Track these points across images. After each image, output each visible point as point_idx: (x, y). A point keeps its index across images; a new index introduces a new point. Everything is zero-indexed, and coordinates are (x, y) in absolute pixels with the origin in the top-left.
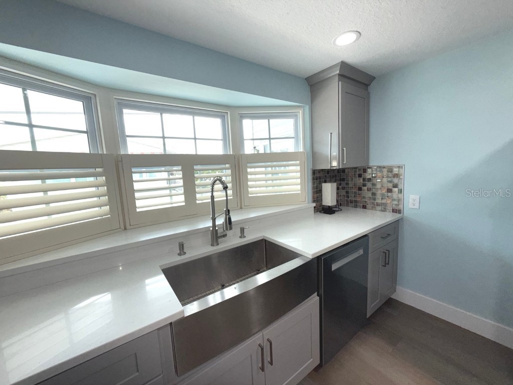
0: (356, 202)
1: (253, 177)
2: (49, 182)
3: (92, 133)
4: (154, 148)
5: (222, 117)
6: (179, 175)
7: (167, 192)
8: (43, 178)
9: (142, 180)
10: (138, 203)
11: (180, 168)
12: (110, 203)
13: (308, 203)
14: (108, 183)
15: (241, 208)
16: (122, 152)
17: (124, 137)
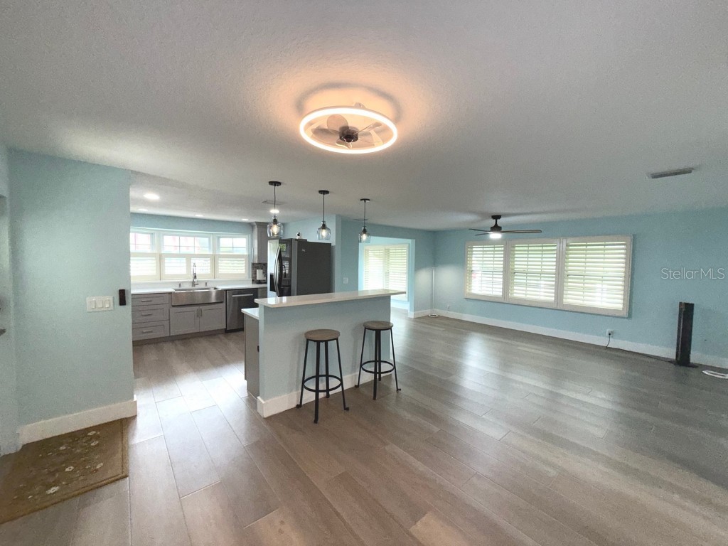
1: (222, 265)
3: (152, 246)
4: (175, 250)
6: (185, 261)
10: (166, 271)
11: (184, 259)
12: (156, 270)
13: (249, 278)
14: (156, 263)
15: (215, 278)
16: (162, 252)
17: (164, 246)
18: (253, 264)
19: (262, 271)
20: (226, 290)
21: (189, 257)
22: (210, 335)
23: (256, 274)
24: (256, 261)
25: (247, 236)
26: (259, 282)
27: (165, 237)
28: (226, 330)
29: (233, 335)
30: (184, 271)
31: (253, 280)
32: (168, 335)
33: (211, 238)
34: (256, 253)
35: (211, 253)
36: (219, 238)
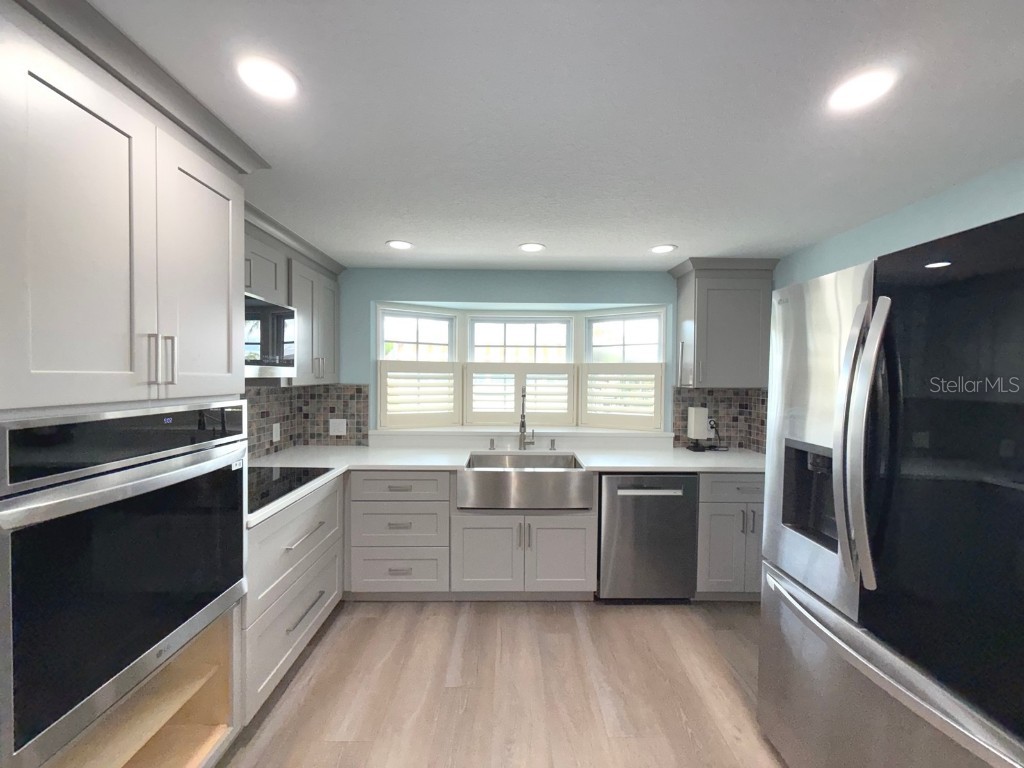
0: (758, 442)
1: (595, 390)
2: (423, 381)
3: (451, 344)
4: (495, 357)
5: (567, 322)
6: (512, 382)
7: (502, 398)
8: (419, 378)
9: (481, 384)
10: (475, 404)
11: (513, 376)
12: (455, 401)
13: (665, 431)
14: (455, 385)
15: (577, 425)
16: (469, 361)
17: (473, 346)
18: (678, 391)
19: (705, 411)
20: (601, 474)
21: (521, 372)
22: (551, 605)
23: (685, 419)
24: (690, 382)
25: (662, 311)
26: (696, 446)
27: (478, 326)
28: (597, 598)
29: (614, 618)
30: (509, 405)
31: (677, 438)
32: (447, 590)
33: (573, 323)
34: (689, 358)
35: (572, 362)
36: (590, 321)
